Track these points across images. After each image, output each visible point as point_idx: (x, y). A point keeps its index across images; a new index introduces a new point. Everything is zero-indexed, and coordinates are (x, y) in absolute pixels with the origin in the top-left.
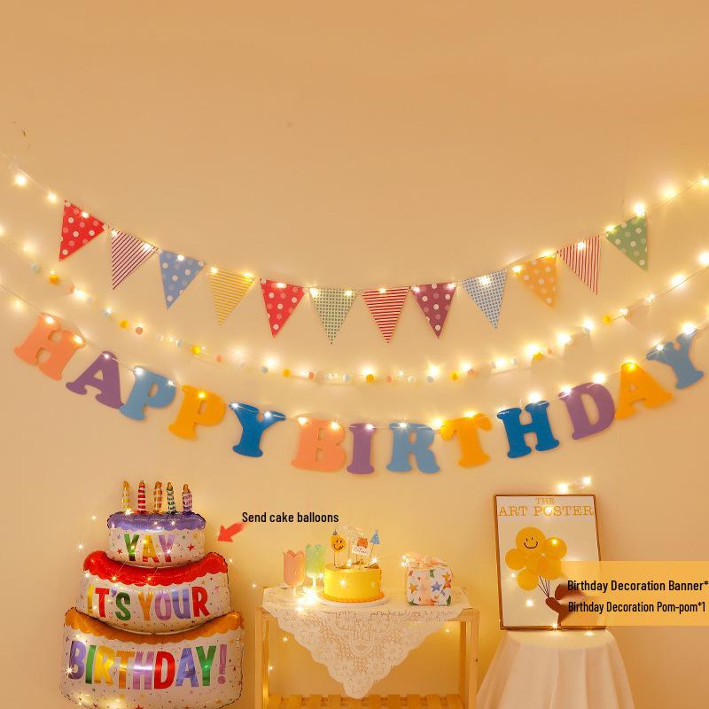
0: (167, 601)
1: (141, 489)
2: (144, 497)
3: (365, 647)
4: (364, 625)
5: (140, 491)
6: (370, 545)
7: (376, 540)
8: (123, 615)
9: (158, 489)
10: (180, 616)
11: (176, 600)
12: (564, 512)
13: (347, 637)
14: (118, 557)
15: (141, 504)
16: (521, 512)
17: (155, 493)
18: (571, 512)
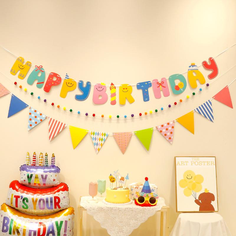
0: (44, 202)
1: (35, 155)
2: (35, 158)
3: (123, 222)
4: (122, 213)
5: (33, 156)
6: (125, 180)
7: (127, 178)
8: (25, 207)
9: (41, 156)
10: (49, 208)
11: (47, 202)
12: (203, 164)
13: (115, 217)
14: (24, 183)
15: (34, 162)
16: (186, 164)
17: (40, 157)
18: (206, 164)
